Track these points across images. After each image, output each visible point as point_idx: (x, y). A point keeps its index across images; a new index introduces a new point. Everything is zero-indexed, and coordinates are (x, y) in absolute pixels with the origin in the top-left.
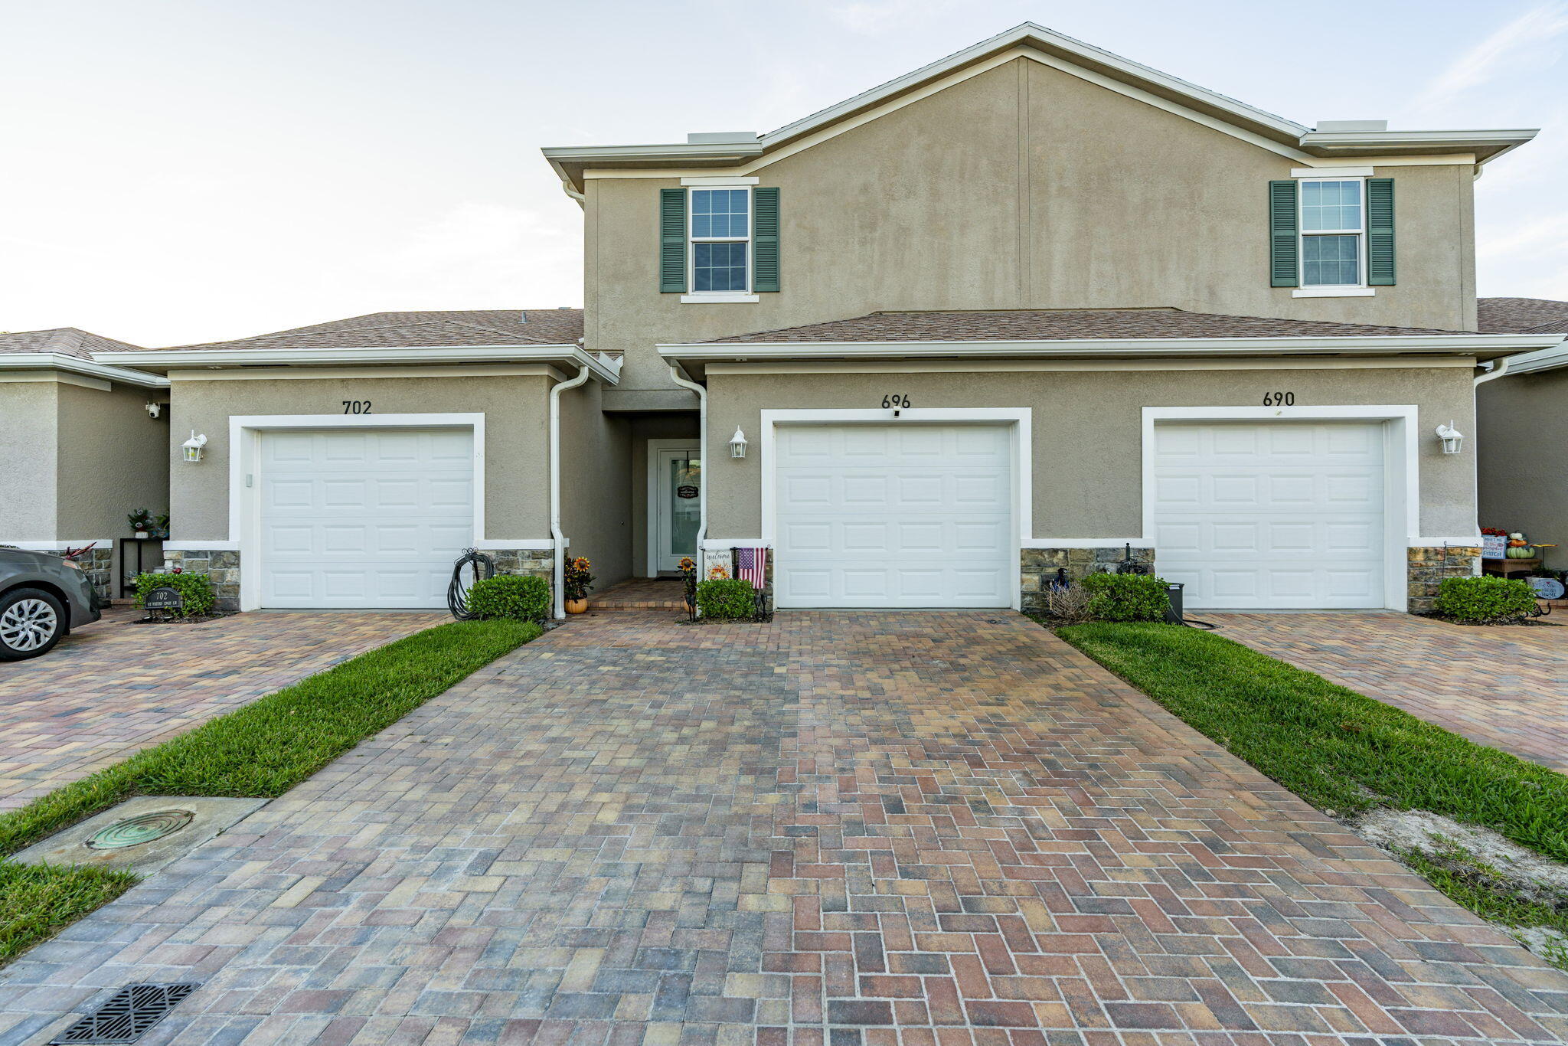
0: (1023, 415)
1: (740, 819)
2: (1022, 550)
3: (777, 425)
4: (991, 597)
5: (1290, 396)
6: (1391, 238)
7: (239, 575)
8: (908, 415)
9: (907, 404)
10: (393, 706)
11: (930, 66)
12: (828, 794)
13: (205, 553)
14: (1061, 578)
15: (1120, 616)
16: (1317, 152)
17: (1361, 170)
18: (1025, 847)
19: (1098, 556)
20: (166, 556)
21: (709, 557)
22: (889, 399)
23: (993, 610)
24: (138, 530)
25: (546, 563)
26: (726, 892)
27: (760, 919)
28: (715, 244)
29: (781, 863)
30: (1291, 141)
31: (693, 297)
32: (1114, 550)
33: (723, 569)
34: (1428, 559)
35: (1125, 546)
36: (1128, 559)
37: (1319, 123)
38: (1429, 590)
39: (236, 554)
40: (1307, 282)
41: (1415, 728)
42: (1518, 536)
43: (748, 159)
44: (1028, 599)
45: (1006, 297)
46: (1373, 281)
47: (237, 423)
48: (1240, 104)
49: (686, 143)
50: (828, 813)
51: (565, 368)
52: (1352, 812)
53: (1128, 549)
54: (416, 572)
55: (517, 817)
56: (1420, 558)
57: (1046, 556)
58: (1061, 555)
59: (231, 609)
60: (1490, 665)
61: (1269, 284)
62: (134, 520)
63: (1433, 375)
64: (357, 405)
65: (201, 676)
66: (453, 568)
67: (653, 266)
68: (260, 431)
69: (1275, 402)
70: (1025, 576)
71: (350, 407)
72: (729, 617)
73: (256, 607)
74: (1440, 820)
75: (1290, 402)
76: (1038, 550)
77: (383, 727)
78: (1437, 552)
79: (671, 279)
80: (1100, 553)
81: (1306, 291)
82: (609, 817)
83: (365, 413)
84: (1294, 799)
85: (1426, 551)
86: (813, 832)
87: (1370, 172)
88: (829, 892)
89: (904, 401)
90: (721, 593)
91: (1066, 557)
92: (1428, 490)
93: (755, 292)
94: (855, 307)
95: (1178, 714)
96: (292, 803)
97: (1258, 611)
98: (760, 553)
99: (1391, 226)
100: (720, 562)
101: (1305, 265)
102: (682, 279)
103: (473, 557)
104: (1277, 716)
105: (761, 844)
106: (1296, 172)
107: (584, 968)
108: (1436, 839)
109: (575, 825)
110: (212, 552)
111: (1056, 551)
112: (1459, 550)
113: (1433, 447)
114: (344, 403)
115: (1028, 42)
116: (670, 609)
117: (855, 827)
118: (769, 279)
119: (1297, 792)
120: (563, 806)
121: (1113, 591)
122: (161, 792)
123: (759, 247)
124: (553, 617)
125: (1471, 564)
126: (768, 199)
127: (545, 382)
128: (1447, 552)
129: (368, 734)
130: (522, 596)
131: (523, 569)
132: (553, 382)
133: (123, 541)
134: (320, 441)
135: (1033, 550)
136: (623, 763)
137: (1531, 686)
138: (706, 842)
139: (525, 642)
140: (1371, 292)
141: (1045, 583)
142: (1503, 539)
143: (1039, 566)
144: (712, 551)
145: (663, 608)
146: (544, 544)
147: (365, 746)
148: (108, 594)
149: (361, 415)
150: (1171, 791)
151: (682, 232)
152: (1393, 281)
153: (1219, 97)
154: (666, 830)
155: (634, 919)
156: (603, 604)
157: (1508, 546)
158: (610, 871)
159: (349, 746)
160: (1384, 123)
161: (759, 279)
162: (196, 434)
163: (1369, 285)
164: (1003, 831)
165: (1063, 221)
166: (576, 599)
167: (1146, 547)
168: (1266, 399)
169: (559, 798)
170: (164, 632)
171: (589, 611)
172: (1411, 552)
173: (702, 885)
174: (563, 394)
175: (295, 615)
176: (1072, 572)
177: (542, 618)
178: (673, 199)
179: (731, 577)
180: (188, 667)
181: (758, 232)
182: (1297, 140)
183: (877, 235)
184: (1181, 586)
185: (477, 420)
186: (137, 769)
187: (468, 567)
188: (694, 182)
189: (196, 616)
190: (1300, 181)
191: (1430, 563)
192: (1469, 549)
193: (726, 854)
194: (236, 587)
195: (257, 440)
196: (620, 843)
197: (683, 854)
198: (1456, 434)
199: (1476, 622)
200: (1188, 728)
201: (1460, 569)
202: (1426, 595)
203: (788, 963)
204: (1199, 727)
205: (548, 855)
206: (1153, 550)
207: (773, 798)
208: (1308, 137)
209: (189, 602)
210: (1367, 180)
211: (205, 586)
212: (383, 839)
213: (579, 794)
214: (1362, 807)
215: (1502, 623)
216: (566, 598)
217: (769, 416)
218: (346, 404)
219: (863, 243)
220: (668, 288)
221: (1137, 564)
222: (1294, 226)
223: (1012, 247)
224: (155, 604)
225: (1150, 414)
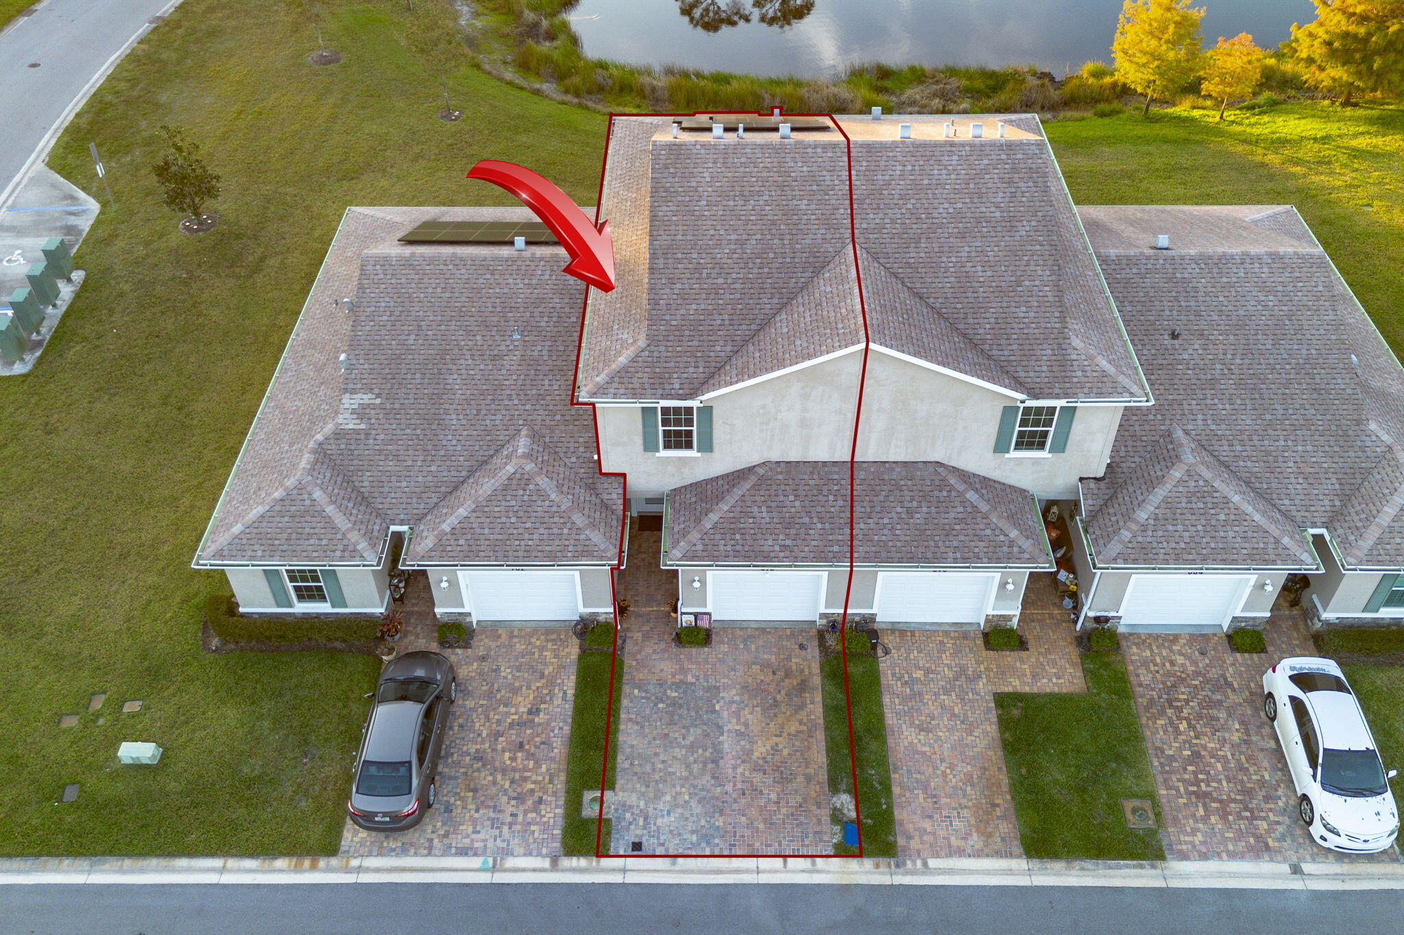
1: (713, 798)
2: (821, 610)
6: (1068, 433)
7: (472, 619)
12: (729, 787)
13: (455, 613)
14: (834, 625)
21: (684, 616)
23: (807, 626)
26: (713, 820)
28: (675, 431)
29: (721, 812)
31: (662, 455)
32: (859, 613)
33: (690, 623)
34: (994, 617)
36: (865, 617)
38: (990, 627)
39: (468, 610)
40: (1015, 450)
46: (1052, 450)
47: (461, 574)
53: (866, 613)
55: (668, 798)
56: (991, 616)
57: (831, 614)
58: (837, 614)
61: (992, 451)
67: (639, 440)
70: (821, 619)
76: (827, 613)
78: (1000, 615)
79: (650, 446)
80: (853, 614)
81: (1013, 454)
85: (994, 615)
86: (726, 802)
90: (690, 632)
91: (839, 615)
92: (1000, 597)
93: (698, 452)
94: (756, 459)
96: (618, 791)
99: (1070, 427)
101: (1016, 441)
102: (656, 446)
103: (581, 619)
107: (694, 838)
110: (457, 612)
111: (835, 613)
112: (1009, 615)
116: (663, 613)
117: (735, 801)
122: (585, 788)
123: (700, 432)
125: (1012, 619)
126: (705, 411)
128: (1004, 616)
131: (599, 618)
135: (824, 613)
136: (683, 774)
140: (1050, 456)
141: (828, 623)
143: (827, 617)
147: (618, 766)
151: (655, 425)
152: (1064, 451)
158: (692, 815)
161: (700, 447)
163: (1049, 452)
167: (874, 613)
172: (988, 614)
176: (839, 621)
178: (649, 411)
179: (694, 625)
181: (700, 426)
190: (1021, 407)
191: (995, 619)
192: (1014, 614)
194: (471, 622)
201: (1008, 620)
203: (723, 836)
205: (680, 810)
206: (876, 614)
207: (719, 789)
210: (1060, 407)
212: (646, 804)
213: (678, 788)
217: (710, 573)
220: (648, 449)
221: (869, 617)
222: (1013, 427)
225: (882, 574)
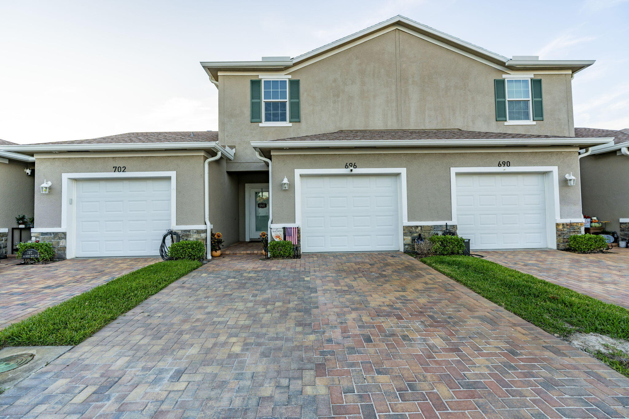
0: (403, 171)
1: (298, 348)
2: (404, 226)
3: (301, 176)
4: (391, 246)
5: (508, 163)
6: (541, 102)
7: (66, 243)
8: (356, 171)
9: (355, 167)
10: (134, 299)
11: (361, 32)
12: (336, 334)
13: (50, 234)
14: (420, 237)
15: (446, 253)
16: (512, 68)
17: (529, 76)
18: (430, 357)
19: (434, 228)
20: (32, 235)
21: (273, 232)
22: (348, 165)
23: (392, 252)
24: (20, 224)
25: (203, 235)
26: (296, 385)
27: (314, 399)
28: (274, 103)
29: (320, 369)
30: (502, 64)
31: (264, 124)
32: (441, 226)
33: (279, 236)
34: (564, 228)
35: (445, 224)
36: (447, 229)
37: (513, 57)
38: (565, 240)
39: (65, 234)
40: (510, 119)
41: (578, 296)
42: (595, 218)
43: (287, 68)
44: (407, 247)
45: (393, 125)
46: (535, 119)
47: (65, 177)
48: (482, 49)
49: (261, 60)
50: (338, 344)
51: (211, 152)
52: (566, 335)
53: (446, 225)
54: (146, 240)
55: (193, 351)
56: (561, 227)
57: (414, 229)
58: (419, 228)
59: (62, 258)
60: (596, 269)
61: (495, 120)
62: (18, 220)
63: (563, 154)
64: (119, 168)
65: (45, 288)
66: (162, 238)
67: (247, 111)
68: (76, 180)
69: (503, 165)
70: (405, 237)
71: (116, 169)
72: (283, 257)
73: (73, 256)
74: (604, 337)
75: (508, 165)
76: (410, 226)
77: (130, 309)
78: (567, 225)
79: (255, 116)
80: (435, 227)
81: (509, 123)
82: (237, 349)
83: (123, 172)
84: (539, 330)
85: (563, 224)
86: (332, 353)
87: (532, 76)
88: (345, 383)
89: (354, 165)
90: (279, 246)
91: (421, 229)
92: (563, 200)
93: (290, 122)
94: (332, 129)
95: (479, 293)
96: (84, 348)
97: (499, 250)
98: (295, 229)
99: (541, 97)
100: (278, 233)
101: (509, 112)
102: (259, 117)
103: (171, 233)
104: (521, 293)
105: (310, 360)
106: (504, 76)
108: (606, 346)
109: (221, 354)
110: (53, 233)
111: (417, 227)
112: (575, 224)
113: (564, 183)
114: (114, 167)
115: (399, 23)
116: (256, 254)
117: (352, 350)
118: (296, 117)
119: (540, 327)
120: (215, 345)
121: (442, 243)
122: (19, 344)
123: (291, 104)
124: (206, 259)
125: (580, 229)
126: (295, 84)
127: (202, 158)
128: (571, 225)
129: (123, 313)
130: (193, 249)
131: (193, 238)
132: (206, 158)
133: (13, 229)
134: (103, 184)
135: (408, 226)
136: (242, 323)
137: (616, 278)
138: (284, 360)
139: (194, 269)
140: (534, 123)
141: (413, 240)
142: (589, 220)
143: (411, 233)
144: (275, 229)
145: (254, 254)
146: (202, 227)
147: (121, 319)
148: (6, 253)
149: (121, 173)
150: (486, 328)
151: (259, 98)
152: (543, 119)
153: (475, 46)
154: (264, 355)
155: (253, 402)
156: (228, 252)
157: (591, 222)
158: (239, 377)
159: (113, 319)
160: (538, 57)
161: (292, 117)
162: (47, 181)
163: (534, 120)
164: (418, 350)
165: (414, 95)
166: (216, 251)
167: (453, 224)
168: (499, 164)
169: (213, 341)
170: (30, 268)
171: (222, 255)
172: (557, 225)
173: (284, 382)
174: (210, 163)
175: (91, 260)
176: (424, 235)
177: (202, 259)
178: (255, 84)
179: (283, 240)
180: (40, 284)
181: (291, 97)
182: (505, 63)
183: (340, 99)
184: (469, 240)
185: (173, 174)
186: (8, 334)
187: (169, 238)
188: (264, 77)
189: (45, 261)
190: (506, 80)
191: (565, 229)
192: (579, 223)
193: (294, 366)
194: (64, 248)
195: (74, 184)
196: (243, 362)
197: (273, 367)
198: (573, 178)
199: (584, 253)
200: (486, 300)
201: (576, 231)
202: (564, 242)
204: (490, 299)
205: (209, 370)
206: (456, 226)
207: (312, 337)
208: (509, 62)
209: (42, 255)
210: (531, 80)
211: (50, 248)
212: (128, 365)
213: (222, 339)
214: (569, 332)
215: (595, 253)
216: (212, 250)
217: (298, 172)
218: (115, 168)
219: (334, 102)
220: (254, 120)
221: (450, 231)
222: (504, 97)
223: (394, 104)
224: (26, 256)
225: (454, 170)
